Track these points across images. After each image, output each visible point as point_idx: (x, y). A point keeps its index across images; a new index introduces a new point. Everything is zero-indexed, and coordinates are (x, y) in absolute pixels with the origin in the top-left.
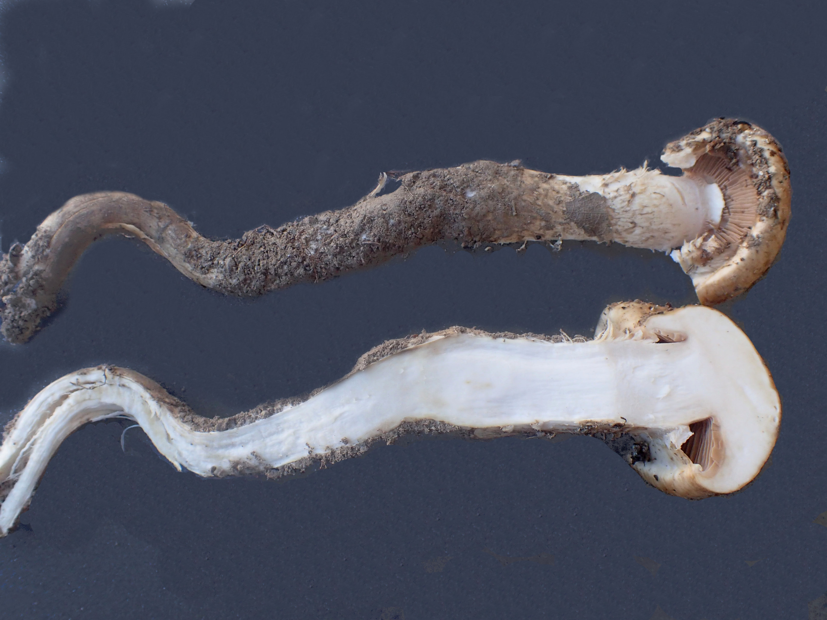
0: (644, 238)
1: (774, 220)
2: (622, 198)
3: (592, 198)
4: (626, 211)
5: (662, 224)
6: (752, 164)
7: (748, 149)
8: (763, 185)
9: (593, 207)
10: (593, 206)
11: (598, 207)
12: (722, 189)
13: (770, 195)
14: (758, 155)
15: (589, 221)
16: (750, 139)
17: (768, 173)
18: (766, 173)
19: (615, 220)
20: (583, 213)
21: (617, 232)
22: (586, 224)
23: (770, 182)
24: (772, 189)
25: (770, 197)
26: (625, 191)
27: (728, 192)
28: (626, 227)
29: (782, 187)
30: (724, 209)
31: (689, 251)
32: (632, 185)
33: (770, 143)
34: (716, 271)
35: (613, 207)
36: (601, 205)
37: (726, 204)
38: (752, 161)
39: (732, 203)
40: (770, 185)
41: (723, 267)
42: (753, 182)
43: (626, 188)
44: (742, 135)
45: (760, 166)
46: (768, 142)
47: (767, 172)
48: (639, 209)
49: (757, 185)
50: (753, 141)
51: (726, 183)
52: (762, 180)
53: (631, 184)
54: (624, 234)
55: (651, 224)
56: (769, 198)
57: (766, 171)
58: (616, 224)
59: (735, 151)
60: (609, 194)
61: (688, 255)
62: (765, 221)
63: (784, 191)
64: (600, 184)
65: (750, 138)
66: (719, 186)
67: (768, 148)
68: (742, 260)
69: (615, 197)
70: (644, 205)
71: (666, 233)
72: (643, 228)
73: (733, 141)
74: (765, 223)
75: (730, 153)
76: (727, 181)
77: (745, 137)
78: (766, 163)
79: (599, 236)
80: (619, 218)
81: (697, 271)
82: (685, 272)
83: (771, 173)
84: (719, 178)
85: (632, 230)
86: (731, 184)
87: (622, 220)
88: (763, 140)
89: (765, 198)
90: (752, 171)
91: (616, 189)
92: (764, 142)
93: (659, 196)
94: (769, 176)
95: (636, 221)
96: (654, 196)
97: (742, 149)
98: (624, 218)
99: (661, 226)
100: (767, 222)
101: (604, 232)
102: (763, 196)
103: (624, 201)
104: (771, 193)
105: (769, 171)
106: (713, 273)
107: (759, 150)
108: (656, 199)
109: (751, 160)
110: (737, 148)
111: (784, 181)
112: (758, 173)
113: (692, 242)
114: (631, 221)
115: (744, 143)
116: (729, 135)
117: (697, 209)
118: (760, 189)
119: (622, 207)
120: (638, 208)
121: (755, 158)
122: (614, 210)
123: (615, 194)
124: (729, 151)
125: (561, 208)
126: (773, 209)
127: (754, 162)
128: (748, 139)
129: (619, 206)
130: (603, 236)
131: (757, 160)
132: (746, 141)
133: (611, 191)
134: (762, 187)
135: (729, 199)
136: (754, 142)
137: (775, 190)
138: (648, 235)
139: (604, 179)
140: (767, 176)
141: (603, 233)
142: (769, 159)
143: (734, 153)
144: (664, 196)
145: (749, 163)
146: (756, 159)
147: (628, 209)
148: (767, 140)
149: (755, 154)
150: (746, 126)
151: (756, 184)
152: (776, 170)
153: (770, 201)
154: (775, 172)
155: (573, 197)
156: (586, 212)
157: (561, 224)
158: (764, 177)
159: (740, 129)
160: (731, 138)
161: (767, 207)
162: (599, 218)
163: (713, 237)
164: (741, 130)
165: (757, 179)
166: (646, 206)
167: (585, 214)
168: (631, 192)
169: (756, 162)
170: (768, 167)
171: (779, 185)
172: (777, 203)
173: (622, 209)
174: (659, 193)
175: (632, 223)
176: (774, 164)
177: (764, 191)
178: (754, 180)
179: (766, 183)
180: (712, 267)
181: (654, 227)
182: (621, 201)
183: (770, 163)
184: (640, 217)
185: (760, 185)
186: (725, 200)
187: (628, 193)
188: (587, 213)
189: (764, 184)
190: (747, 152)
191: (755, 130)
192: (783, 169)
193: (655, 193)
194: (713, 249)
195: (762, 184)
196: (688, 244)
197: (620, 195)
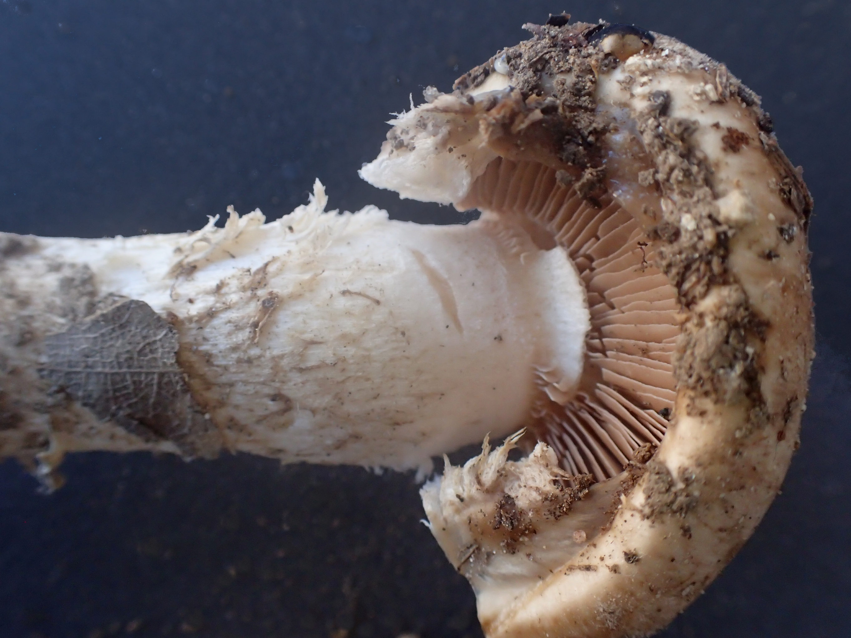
0: (329, 442)
1: (748, 410)
2: (233, 315)
3: (124, 320)
4: (249, 361)
5: (376, 397)
6: (657, 186)
7: (640, 126)
8: (698, 270)
9: (128, 352)
10: (129, 348)
11: (147, 350)
12: (580, 269)
13: (724, 311)
14: (675, 149)
15: (127, 397)
16: (646, 90)
17: (716, 222)
18: (708, 222)
19: (216, 389)
20: (99, 373)
21: (232, 424)
22: (120, 408)
23: (724, 258)
24: (735, 287)
25: (726, 318)
26: (244, 289)
27: (599, 279)
28: (260, 412)
29: (777, 274)
30: (589, 336)
31: (458, 496)
32: (271, 269)
33: (721, 102)
34: (549, 579)
35: (205, 347)
36: (159, 344)
37: (593, 318)
38: (656, 172)
39: (613, 315)
40: (725, 271)
41: (571, 568)
42: (661, 255)
43: (247, 280)
44: (619, 75)
45: (683, 194)
46: (713, 96)
47: (710, 217)
48: (292, 354)
49: (674, 271)
50: (658, 94)
51: (588, 249)
52: (694, 248)
53: (266, 265)
54: (261, 430)
55: (339, 398)
56: (723, 324)
57: (705, 213)
58: (222, 404)
59: (591, 139)
60: (191, 301)
61: (458, 511)
62: (710, 416)
63: (784, 289)
64: (165, 269)
65: (643, 84)
66: (572, 256)
67: (715, 121)
68: (631, 557)
69: (211, 314)
70: (308, 336)
71: (397, 424)
72: (314, 412)
73: (585, 101)
74: (711, 422)
75: (572, 148)
76: (593, 239)
77: (628, 84)
78: (708, 182)
79: (179, 440)
80: (231, 385)
81: (491, 569)
82: (456, 565)
83: (728, 221)
84: (567, 231)
85: (282, 419)
86: (605, 252)
87: (240, 388)
88: (694, 87)
89: (709, 323)
90: (656, 216)
91: (213, 283)
92: (697, 98)
93: (361, 302)
94: (718, 235)
95: (289, 390)
96: (342, 303)
97: (616, 130)
98: (246, 383)
99: (376, 404)
100: (718, 422)
101: (190, 430)
102: (701, 316)
103: (238, 328)
104: (728, 305)
105: (719, 212)
106: (540, 583)
107: (677, 130)
108: (348, 314)
109: (651, 170)
110: (598, 124)
111: (783, 249)
112: (679, 221)
113: (470, 463)
114: (272, 392)
115: (625, 105)
116: (570, 79)
117: (499, 338)
118: (686, 286)
119: (235, 349)
120: (288, 349)
121: (665, 162)
122: (208, 358)
123: (211, 301)
124: (569, 141)
125: (33, 357)
126: (739, 368)
127: (661, 176)
128: (638, 90)
129: (223, 343)
130: (190, 439)
131: (672, 169)
132: (632, 96)
133: (198, 294)
134: (694, 279)
135: (601, 302)
136: (660, 100)
137: (744, 292)
138: (340, 433)
139: (179, 250)
140: (709, 235)
141: (186, 430)
142: (717, 165)
143: (588, 145)
144: (378, 302)
145: (646, 183)
146: (666, 168)
147: (254, 352)
148: (709, 87)
149: (664, 146)
150: (632, 40)
151: (669, 266)
152: (747, 209)
153: (728, 337)
154: (748, 217)
155: (71, 316)
156: (107, 370)
157: (41, 408)
158: (701, 238)
159: (607, 55)
160: (577, 92)
161: (713, 363)
162: (155, 388)
163: (540, 447)
164: (611, 58)
165: (676, 247)
166: (314, 342)
167: (106, 374)
168: (262, 293)
169: (668, 180)
170: (716, 196)
171: (760, 266)
172: (758, 343)
173: (235, 356)
174: (359, 294)
175: (274, 398)
176: (738, 186)
177: (704, 295)
178: (667, 249)
179: (709, 263)
180: (535, 561)
181: (350, 408)
182: (228, 328)
183: (722, 180)
184: (297, 378)
185: (687, 267)
186: (591, 303)
187: (254, 296)
188: (113, 374)
189: (703, 267)
190: (636, 141)
191: (666, 52)
192: (775, 201)
193: (345, 293)
194: (535, 496)
195: (694, 267)
196: (457, 470)
197: (228, 308)
